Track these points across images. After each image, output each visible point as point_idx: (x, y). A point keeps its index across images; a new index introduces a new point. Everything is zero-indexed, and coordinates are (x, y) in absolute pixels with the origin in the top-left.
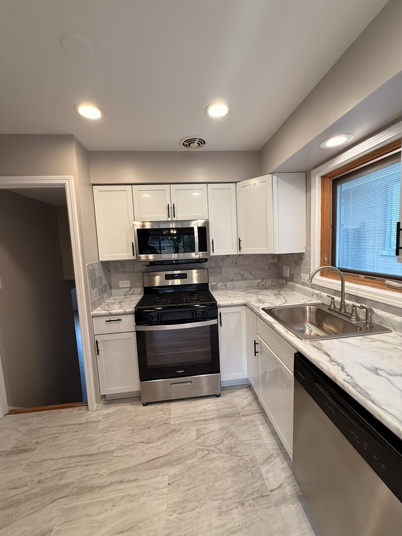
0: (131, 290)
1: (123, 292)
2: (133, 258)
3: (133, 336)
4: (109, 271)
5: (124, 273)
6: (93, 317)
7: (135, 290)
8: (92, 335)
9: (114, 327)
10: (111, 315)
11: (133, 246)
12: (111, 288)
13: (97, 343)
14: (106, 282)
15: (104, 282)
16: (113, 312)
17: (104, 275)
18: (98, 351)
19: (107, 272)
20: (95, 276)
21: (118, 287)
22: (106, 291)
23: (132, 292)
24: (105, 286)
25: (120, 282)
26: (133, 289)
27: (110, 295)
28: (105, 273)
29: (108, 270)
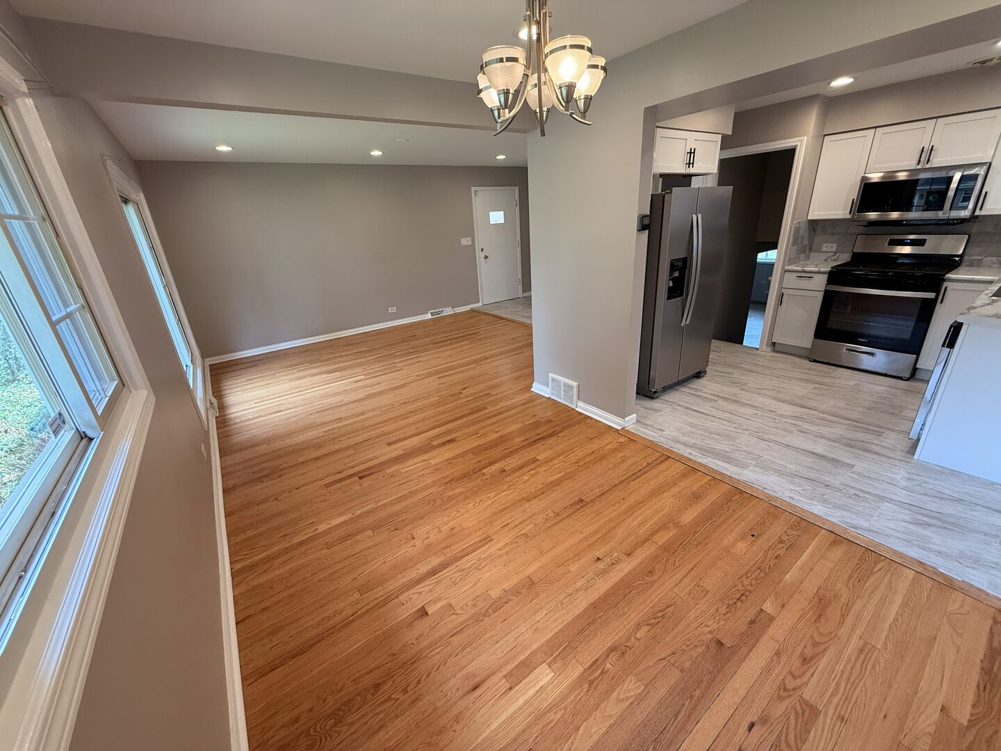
0: (835, 255)
1: (824, 256)
2: (849, 216)
3: (820, 296)
4: (815, 231)
5: (833, 234)
6: (786, 271)
7: (841, 256)
8: (781, 287)
9: (804, 283)
10: (804, 271)
11: (853, 202)
12: (811, 250)
13: (783, 295)
14: (807, 243)
15: (806, 242)
16: (807, 269)
17: (808, 234)
18: (781, 302)
19: (812, 231)
20: (798, 233)
21: (819, 251)
22: (804, 252)
23: (836, 257)
24: (805, 247)
25: (824, 245)
26: (838, 255)
27: (808, 258)
28: (810, 232)
29: (813, 229)
